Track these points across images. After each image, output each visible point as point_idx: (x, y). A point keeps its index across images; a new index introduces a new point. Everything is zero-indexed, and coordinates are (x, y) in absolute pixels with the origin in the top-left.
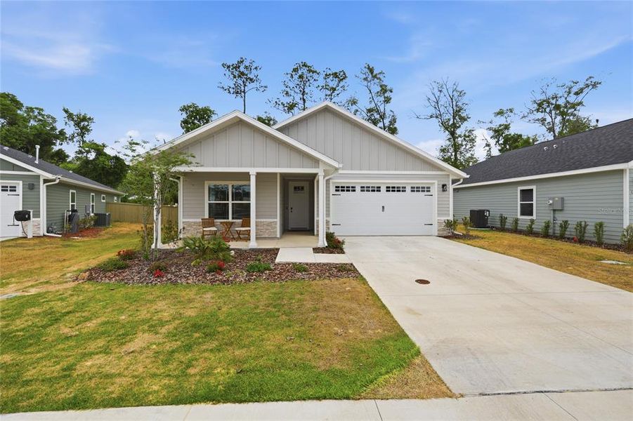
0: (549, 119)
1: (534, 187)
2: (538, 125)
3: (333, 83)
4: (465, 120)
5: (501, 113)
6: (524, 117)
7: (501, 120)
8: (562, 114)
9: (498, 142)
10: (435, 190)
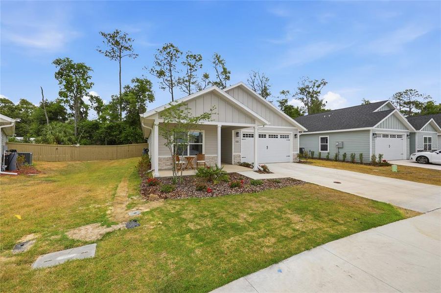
0: (305, 99)
1: (328, 136)
2: (300, 101)
3: (193, 62)
4: (268, 95)
5: (283, 92)
6: (294, 96)
7: (283, 97)
8: (312, 97)
9: (282, 109)
10: (291, 137)
